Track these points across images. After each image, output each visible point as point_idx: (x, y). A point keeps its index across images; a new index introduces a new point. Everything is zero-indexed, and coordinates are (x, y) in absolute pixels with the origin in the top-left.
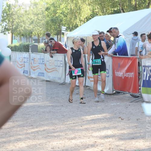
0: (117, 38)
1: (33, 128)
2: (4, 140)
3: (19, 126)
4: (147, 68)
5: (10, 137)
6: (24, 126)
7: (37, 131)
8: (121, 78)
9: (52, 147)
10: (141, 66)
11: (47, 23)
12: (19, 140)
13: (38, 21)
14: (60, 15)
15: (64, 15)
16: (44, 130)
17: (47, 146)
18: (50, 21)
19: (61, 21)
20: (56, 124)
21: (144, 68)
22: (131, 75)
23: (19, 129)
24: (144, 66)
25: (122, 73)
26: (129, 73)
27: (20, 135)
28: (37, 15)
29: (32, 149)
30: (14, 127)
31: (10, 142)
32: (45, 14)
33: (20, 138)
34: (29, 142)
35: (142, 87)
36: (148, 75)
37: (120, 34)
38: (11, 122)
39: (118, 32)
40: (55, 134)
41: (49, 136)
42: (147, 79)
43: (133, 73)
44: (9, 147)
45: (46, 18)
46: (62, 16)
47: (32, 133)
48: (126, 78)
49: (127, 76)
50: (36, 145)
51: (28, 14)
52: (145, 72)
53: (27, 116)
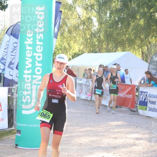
0: (119, 71)
4: (144, 93)
8: (122, 98)
10: (139, 91)
21: (141, 93)
22: (130, 96)
24: (141, 92)
25: (123, 95)
26: (128, 95)
35: (139, 105)
36: (144, 98)
37: (121, 69)
39: (120, 67)
42: (143, 100)
43: (132, 95)
48: (126, 98)
49: (127, 97)
52: (141, 95)
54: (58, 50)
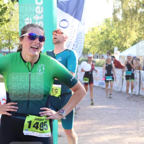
1: (108, 126)
2: (89, 133)
3: (97, 123)
5: (93, 131)
6: (101, 124)
7: (112, 129)
9: (129, 142)
11: (102, 44)
12: (101, 135)
13: (94, 42)
14: (112, 38)
15: (115, 38)
16: (118, 128)
17: (124, 141)
18: (103, 43)
19: (112, 43)
20: (125, 124)
23: (97, 126)
27: (100, 130)
28: (94, 37)
29: (113, 142)
30: (93, 124)
31: (94, 135)
32: (100, 37)
33: (101, 133)
34: (109, 137)
38: (90, 120)
40: (128, 132)
41: (122, 133)
44: (95, 139)
45: (100, 40)
46: (114, 39)
47: (109, 129)
50: (115, 139)
51: (88, 37)
53: (101, 116)
54: (116, 39)
